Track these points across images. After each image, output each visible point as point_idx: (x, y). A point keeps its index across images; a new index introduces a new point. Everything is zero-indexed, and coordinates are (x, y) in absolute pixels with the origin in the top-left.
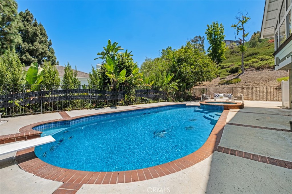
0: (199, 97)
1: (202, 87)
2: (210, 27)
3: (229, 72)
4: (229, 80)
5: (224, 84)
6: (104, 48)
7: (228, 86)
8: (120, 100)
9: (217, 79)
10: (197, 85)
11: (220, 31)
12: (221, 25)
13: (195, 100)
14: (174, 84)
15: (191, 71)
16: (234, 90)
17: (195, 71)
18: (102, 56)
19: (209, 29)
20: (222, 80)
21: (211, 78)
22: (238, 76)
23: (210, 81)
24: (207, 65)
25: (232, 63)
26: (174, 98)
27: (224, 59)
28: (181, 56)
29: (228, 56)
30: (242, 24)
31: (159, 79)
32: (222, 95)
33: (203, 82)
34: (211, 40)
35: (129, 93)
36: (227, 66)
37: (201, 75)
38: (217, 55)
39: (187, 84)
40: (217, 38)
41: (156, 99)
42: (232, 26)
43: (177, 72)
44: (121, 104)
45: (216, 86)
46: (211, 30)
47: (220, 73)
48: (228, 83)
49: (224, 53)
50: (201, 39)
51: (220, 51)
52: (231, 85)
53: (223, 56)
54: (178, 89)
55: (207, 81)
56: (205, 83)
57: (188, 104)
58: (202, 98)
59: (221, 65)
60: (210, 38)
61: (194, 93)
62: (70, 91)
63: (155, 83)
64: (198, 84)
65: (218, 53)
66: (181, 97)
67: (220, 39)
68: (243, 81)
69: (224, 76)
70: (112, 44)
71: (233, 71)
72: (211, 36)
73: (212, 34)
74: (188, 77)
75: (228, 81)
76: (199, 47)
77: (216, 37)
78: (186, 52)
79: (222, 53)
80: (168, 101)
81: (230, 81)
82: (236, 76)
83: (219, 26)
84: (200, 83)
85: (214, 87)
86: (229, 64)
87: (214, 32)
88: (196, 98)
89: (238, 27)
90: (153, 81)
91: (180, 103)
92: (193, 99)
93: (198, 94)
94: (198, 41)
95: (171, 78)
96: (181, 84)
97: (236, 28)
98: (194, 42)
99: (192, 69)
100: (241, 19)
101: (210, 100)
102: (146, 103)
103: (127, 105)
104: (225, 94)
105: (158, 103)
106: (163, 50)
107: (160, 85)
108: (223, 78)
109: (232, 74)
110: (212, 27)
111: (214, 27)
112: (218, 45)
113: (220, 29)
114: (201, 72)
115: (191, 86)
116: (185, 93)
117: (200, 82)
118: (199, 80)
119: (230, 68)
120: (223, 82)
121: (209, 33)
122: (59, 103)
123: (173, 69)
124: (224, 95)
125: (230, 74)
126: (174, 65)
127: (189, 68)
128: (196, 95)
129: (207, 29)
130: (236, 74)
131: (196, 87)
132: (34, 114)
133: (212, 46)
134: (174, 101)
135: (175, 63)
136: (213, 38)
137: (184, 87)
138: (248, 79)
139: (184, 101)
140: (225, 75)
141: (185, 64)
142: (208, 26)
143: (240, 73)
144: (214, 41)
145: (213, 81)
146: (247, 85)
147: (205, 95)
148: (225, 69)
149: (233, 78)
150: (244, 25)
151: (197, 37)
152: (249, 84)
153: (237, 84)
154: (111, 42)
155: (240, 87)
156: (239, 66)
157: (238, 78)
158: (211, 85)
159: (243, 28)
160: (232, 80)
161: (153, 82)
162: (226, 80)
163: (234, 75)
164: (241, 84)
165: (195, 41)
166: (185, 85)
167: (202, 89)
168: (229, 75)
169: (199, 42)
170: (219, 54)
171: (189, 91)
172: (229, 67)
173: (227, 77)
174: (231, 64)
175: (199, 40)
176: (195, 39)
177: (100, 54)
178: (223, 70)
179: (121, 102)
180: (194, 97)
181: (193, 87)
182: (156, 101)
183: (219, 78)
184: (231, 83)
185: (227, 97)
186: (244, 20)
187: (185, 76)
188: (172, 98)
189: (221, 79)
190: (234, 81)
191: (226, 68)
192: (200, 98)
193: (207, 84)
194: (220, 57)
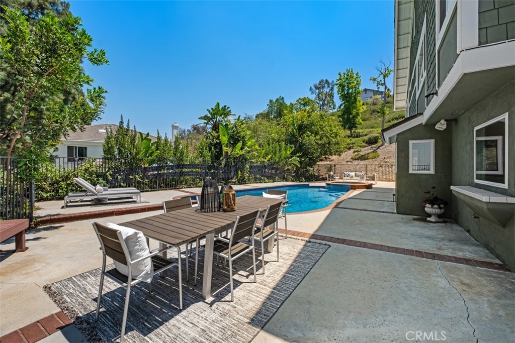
0: (324, 176)
1: (328, 163)
2: (342, 75)
3: (366, 143)
4: (365, 154)
5: (358, 159)
6: (209, 111)
7: (362, 163)
8: (232, 179)
9: (350, 151)
10: (322, 160)
11: (355, 82)
12: (357, 74)
13: (320, 180)
14: (295, 160)
15: (316, 142)
16: (370, 168)
17: (320, 142)
18: (206, 121)
19: (340, 79)
20: (356, 153)
21: (341, 152)
22: (377, 149)
23: (340, 155)
24: (336, 135)
25: (371, 130)
26: (293, 177)
27: (360, 123)
28: (303, 122)
29: (368, 117)
30: (384, 78)
31: (276, 152)
32: (353, 174)
33: (330, 157)
34: (342, 95)
35: (242, 170)
36: (364, 134)
37: (328, 148)
38: (351, 116)
39: (310, 159)
40: (352, 93)
41: (271, 178)
42: (370, 80)
43: (298, 144)
44: (233, 182)
45: (348, 162)
46: (343, 80)
47: (354, 143)
48: (363, 158)
49: (360, 114)
50: (328, 84)
51: (354, 112)
52: (367, 160)
53: (359, 119)
54: (299, 166)
55: (335, 155)
56: (333, 157)
57: (311, 184)
58: (329, 177)
59: (356, 131)
60: (342, 92)
61: (318, 171)
62: (184, 166)
63: (271, 158)
64: (324, 159)
65: (351, 114)
66: (302, 175)
67: (356, 95)
68: (382, 157)
69: (359, 148)
70: (221, 107)
71: (372, 142)
72: (343, 90)
73: (344, 86)
74: (312, 150)
75: (363, 155)
76: (326, 97)
77: (350, 91)
78: (309, 116)
79: (358, 114)
80: (286, 181)
81: (366, 156)
82: (374, 149)
83: (355, 76)
84: (326, 158)
85: (344, 163)
86: (366, 131)
87: (347, 83)
88: (320, 177)
89: (378, 82)
90: (268, 154)
91: (302, 183)
92: (317, 179)
93: (323, 173)
94: (324, 87)
95: (291, 151)
96: (303, 159)
97: (376, 82)
98: (318, 89)
99: (317, 140)
100: (383, 71)
101: (337, 180)
102: (261, 182)
103: (240, 184)
104: (357, 173)
105: (275, 183)
106: (271, 101)
107: (277, 160)
108: (357, 151)
109: (369, 146)
110: (346, 76)
111: (348, 75)
112: (353, 103)
113: (355, 80)
114: (329, 143)
115: (315, 162)
116: (307, 171)
117: (327, 156)
118: (325, 154)
119: (368, 136)
120: (357, 157)
121: (340, 85)
122: (173, 179)
123: (291, 139)
124: (356, 175)
125: (367, 145)
126: (294, 133)
127: (314, 138)
128: (321, 174)
129: (339, 78)
130: (375, 145)
131: (320, 163)
132: (151, 191)
133: (344, 103)
134: (293, 181)
135: (295, 130)
136: (346, 92)
137: (306, 163)
138: (389, 153)
139: (306, 182)
140: (360, 146)
141: (309, 133)
142: (339, 74)
143: (379, 144)
144: (346, 97)
145: (343, 155)
146: (386, 162)
147: (332, 173)
148: (361, 138)
149: (369, 151)
150: (386, 79)
151: (322, 81)
152: (388, 160)
153: (374, 159)
154: (220, 105)
155: (377, 164)
156: (379, 135)
157: (377, 152)
158: (341, 160)
159: (384, 84)
160: (368, 154)
161: (269, 156)
162: (361, 153)
163: (372, 148)
164: (379, 159)
165: (320, 88)
166: (307, 160)
167: (329, 166)
168: (365, 146)
169: (327, 90)
170: (353, 116)
171: (312, 169)
172: (366, 135)
173: (363, 149)
174: (369, 130)
175: (326, 86)
176: (320, 85)
177: (202, 119)
178: (359, 138)
179: (233, 181)
180: (319, 176)
181: (317, 163)
182: (272, 181)
183: (352, 150)
184: (367, 159)
185: (358, 176)
186: (387, 72)
187: (308, 148)
188: (291, 177)
189: (354, 152)
190: (371, 156)
191: (362, 136)
192: (326, 177)
193: (336, 159)
194: (354, 120)
